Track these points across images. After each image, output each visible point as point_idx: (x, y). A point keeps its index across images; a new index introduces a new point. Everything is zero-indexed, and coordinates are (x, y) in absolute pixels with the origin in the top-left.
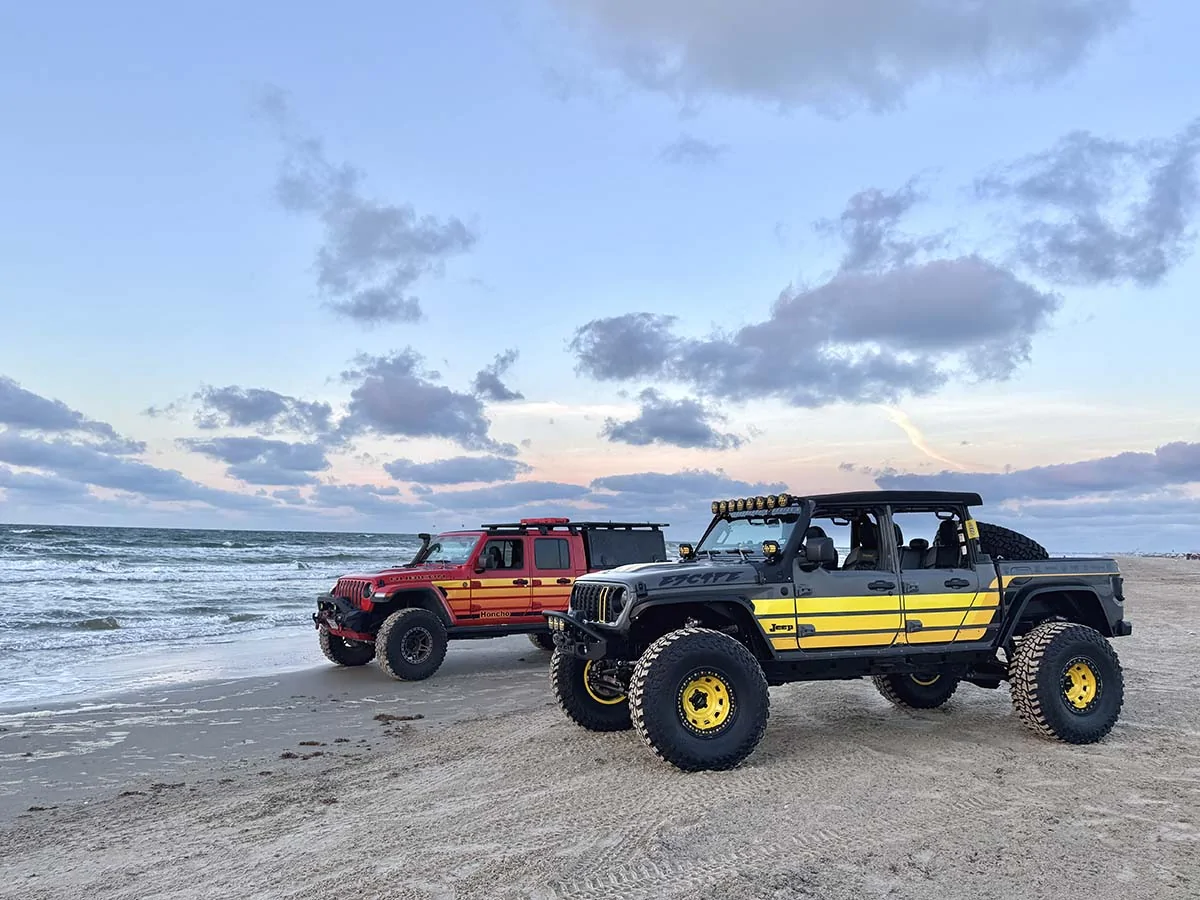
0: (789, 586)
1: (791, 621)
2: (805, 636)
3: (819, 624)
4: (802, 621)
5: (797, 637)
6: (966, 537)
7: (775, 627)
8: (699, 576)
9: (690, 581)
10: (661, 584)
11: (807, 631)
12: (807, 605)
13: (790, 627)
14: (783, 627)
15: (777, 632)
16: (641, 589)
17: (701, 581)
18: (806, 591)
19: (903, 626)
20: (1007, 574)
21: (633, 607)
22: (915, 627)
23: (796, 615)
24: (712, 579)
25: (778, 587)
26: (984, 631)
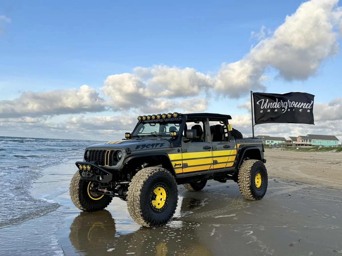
0: (180, 148)
1: (180, 162)
2: (185, 168)
3: (190, 163)
4: (184, 162)
5: (182, 168)
6: (228, 130)
7: (176, 165)
8: (150, 145)
9: (147, 147)
10: (136, 149)
11: (185, 166)
12: (186, 155)
13: (180, 165)
14: (178, 165)
15: (177, 166)
16: (129, 151)
17: (151, 147)
18: (186, 150)
19: (213, 163)
20: (238, 143)
21: (125, 159)
22: (215, 163)
23: (182, 160)
24: (155, 146)
25: (177, 149)
26: (233, 163)
